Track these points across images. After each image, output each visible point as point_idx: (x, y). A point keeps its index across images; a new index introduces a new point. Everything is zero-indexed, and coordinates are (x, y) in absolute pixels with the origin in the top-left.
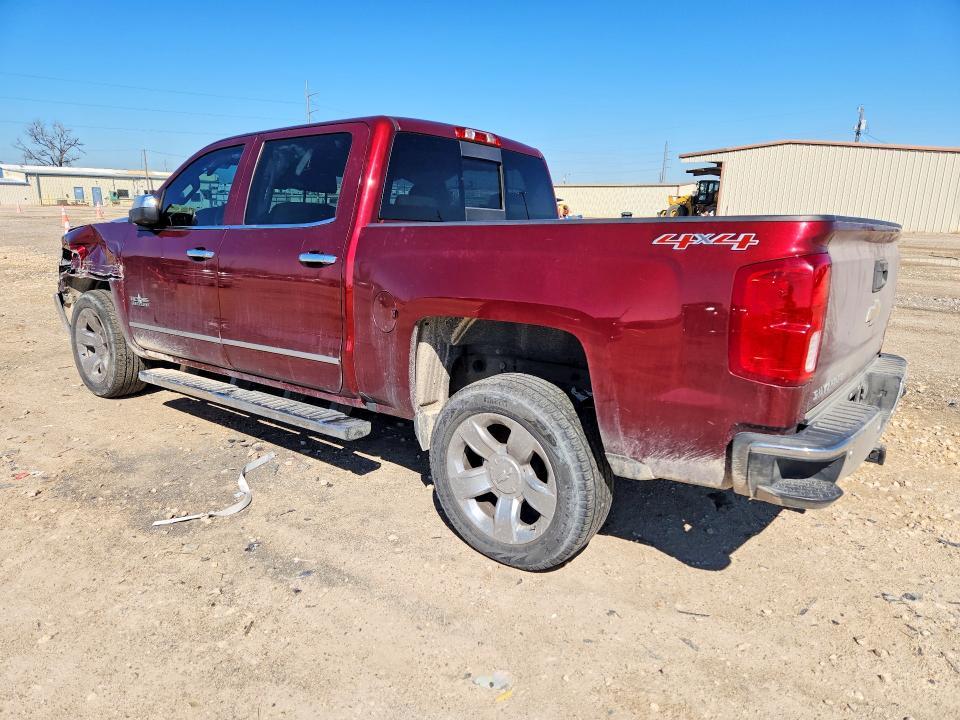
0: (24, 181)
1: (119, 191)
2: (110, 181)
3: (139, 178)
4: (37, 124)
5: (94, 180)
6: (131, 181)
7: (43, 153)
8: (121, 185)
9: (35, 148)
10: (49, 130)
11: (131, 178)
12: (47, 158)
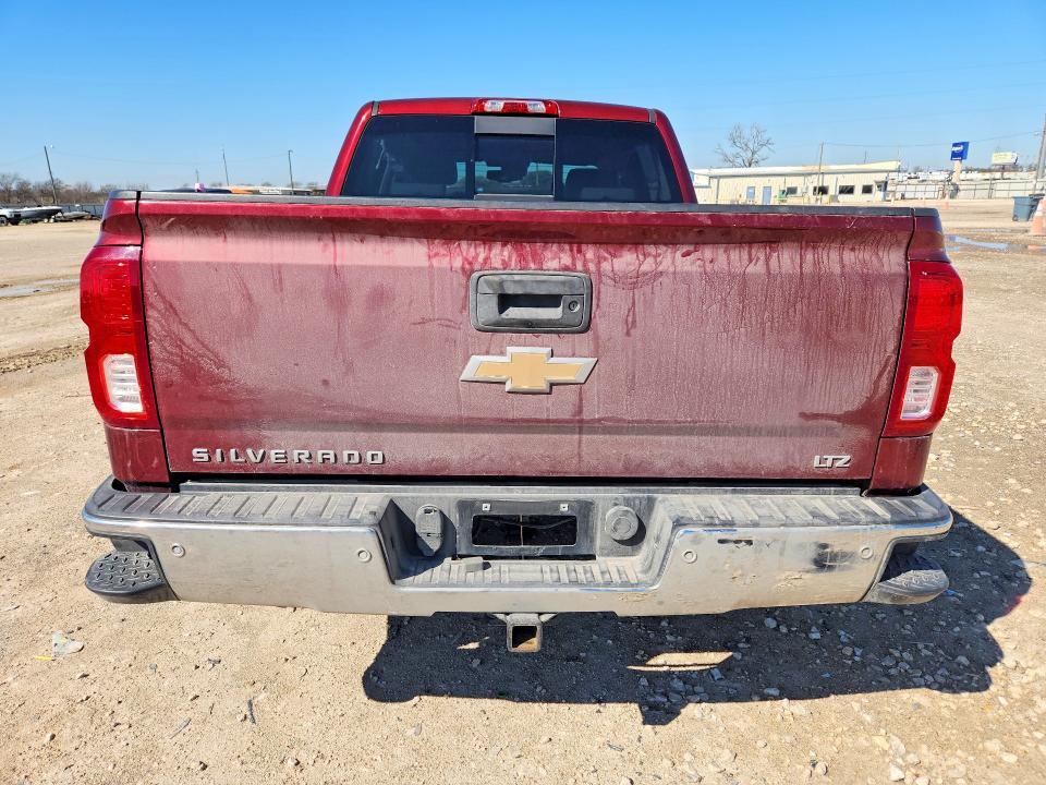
0: (707, 184)
1: (789, 189)
2: (782, 179)
3: (810, 174)
4: (738, 128)
5: (767, 178)
6: (802, 178)
7: (737, 156)
8: (791, 182)
9: (730, 150)
10: (747, 133)
11: (802, 175)
12: (740, 160)
